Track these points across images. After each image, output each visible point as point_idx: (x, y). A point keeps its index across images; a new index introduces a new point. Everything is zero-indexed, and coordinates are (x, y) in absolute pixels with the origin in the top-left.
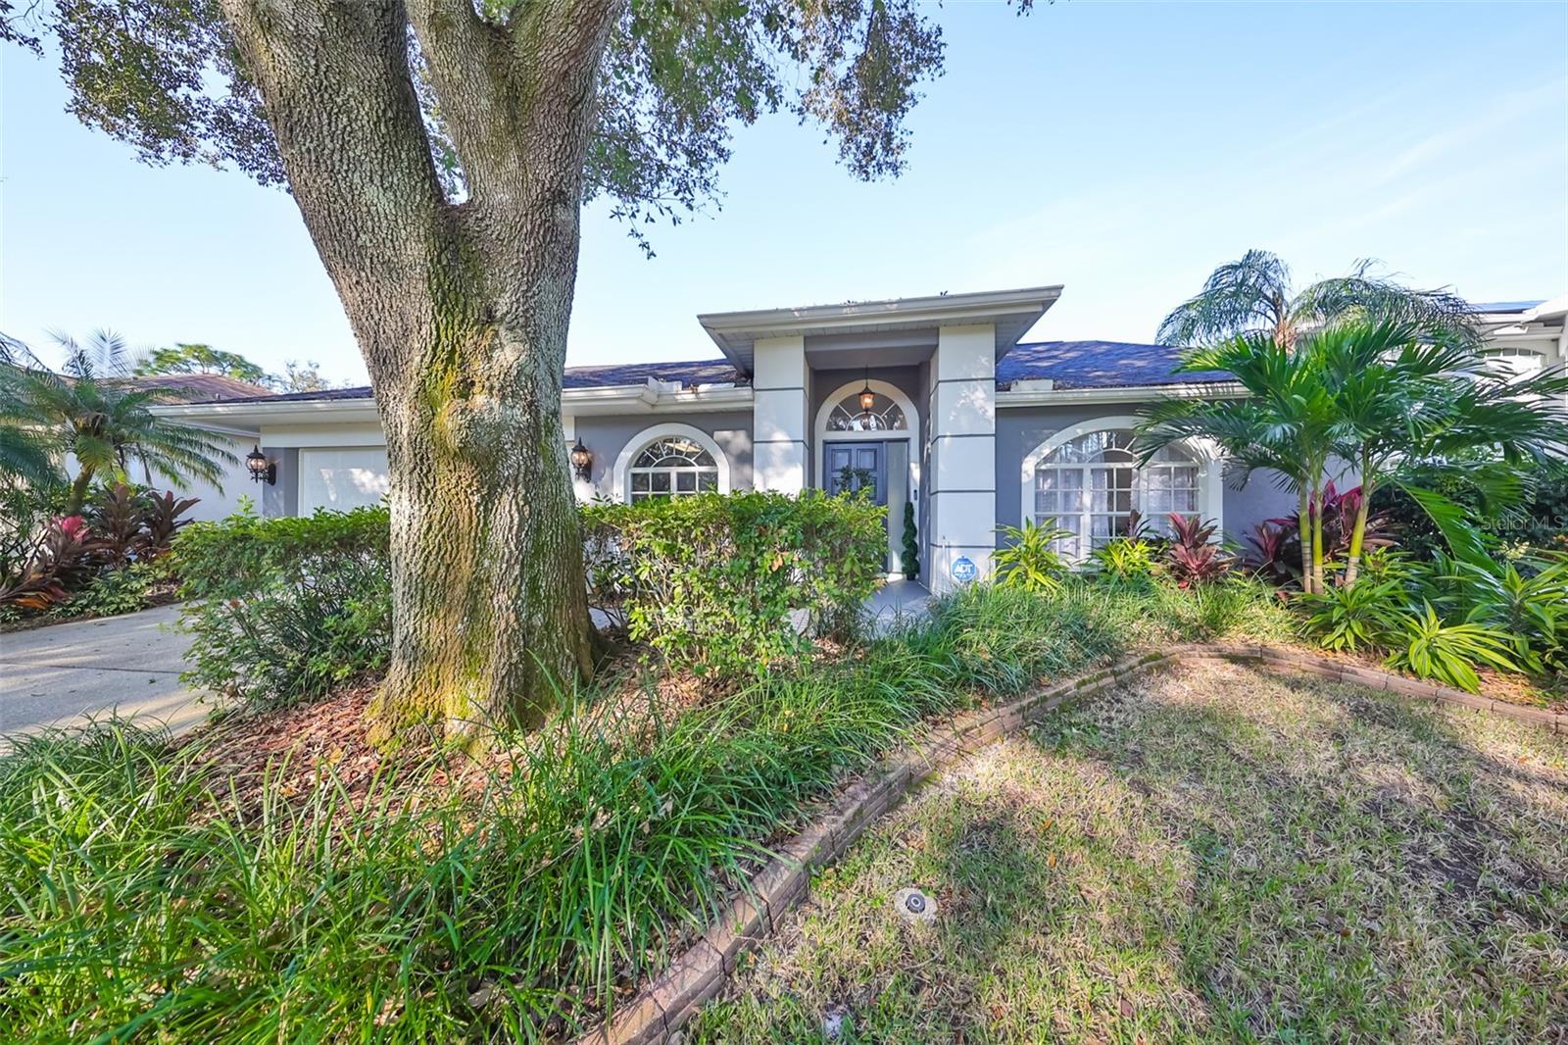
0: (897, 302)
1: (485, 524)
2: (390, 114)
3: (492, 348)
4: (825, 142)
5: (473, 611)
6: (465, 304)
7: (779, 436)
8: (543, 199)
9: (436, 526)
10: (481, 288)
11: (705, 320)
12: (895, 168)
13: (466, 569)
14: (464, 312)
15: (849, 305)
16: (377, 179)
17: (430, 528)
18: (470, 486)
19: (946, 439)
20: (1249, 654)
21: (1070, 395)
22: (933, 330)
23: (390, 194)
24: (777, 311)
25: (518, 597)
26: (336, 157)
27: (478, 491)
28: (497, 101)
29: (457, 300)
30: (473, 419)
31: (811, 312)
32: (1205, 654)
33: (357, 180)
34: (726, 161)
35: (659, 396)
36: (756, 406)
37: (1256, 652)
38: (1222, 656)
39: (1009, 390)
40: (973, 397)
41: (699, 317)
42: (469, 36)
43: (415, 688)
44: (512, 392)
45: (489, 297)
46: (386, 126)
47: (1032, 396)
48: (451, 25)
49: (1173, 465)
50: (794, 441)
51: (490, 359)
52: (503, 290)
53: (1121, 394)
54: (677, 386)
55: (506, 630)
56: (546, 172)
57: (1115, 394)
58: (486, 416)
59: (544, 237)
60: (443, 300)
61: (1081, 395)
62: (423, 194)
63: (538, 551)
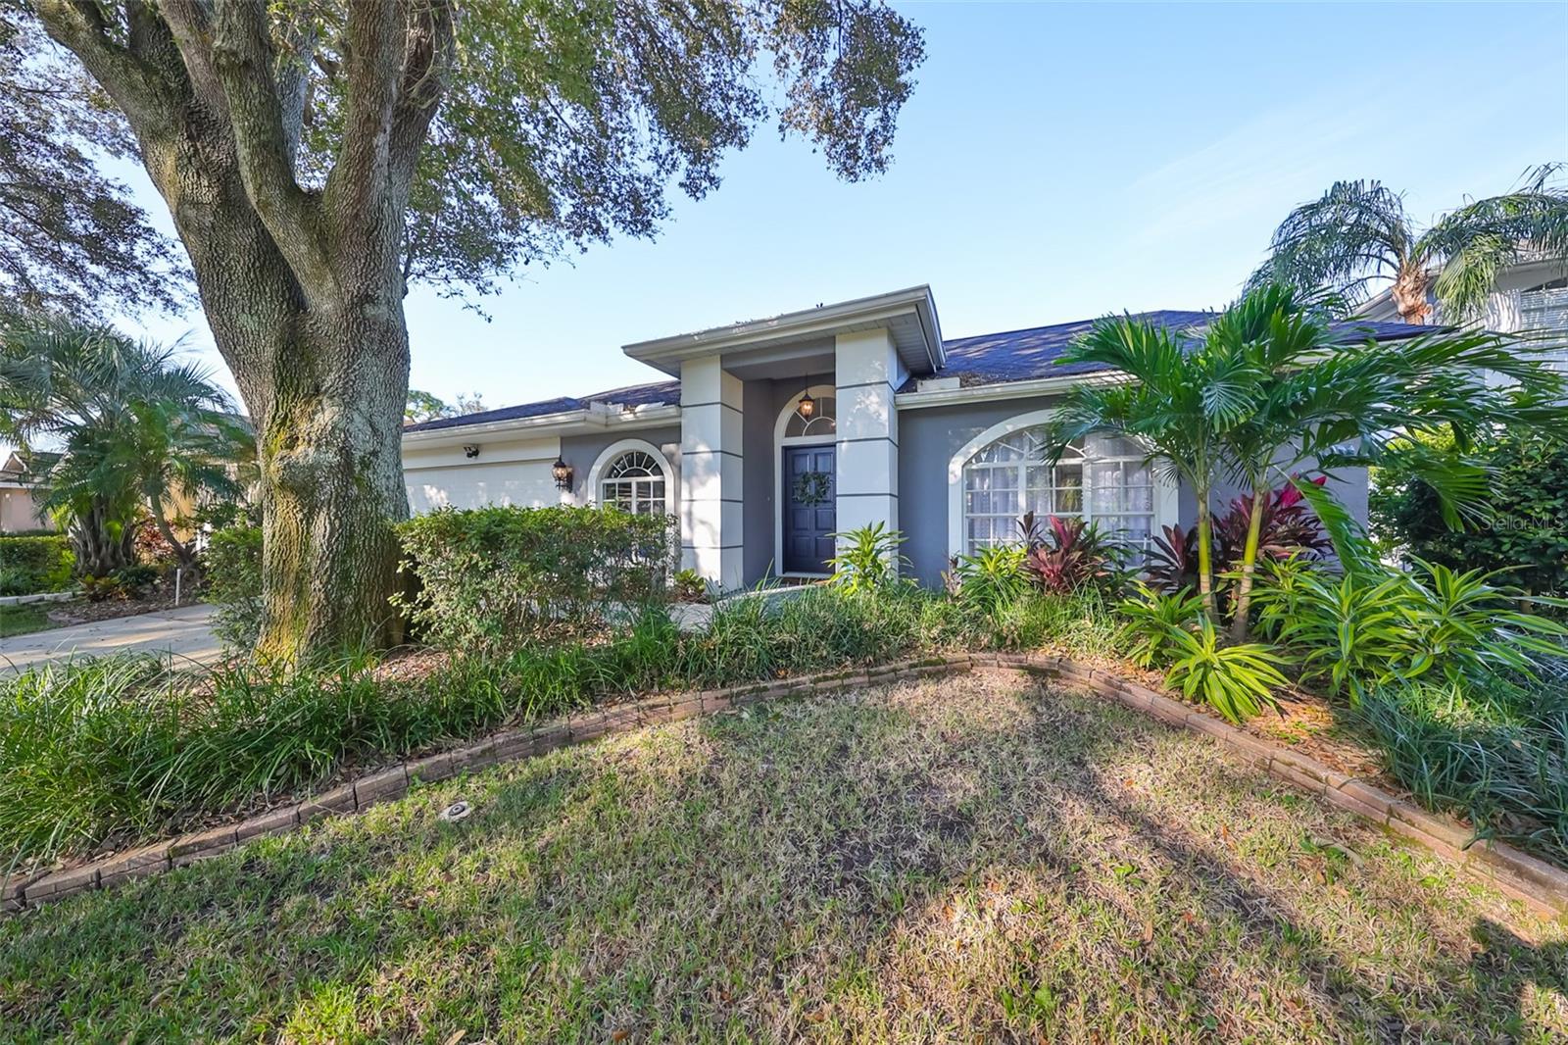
0: (777, 318)
1: (308, 533)
2: (257, 264)
3: (315, 413)
4: (814, 151)
5: (299, 593)
6: (298, 384)
7: (701, 448)
8: (353, 303)
9: (277, 535)
10: (312, 372)
11: (627, 350)
12: (880, 163)
13: (296, 563)
14: (297, 392)
15: (738, 326)
16: (246, 310)
17: (274, 536)
18: (295, 507)
19: (844, 444)
20: (1046, 666)
21: (980, 392)
22: (830, 340)
23: (255, 318)
24: (681, 337)
25: (328, 583)
26: (221, 300)
27: (301, 510)
28: (311, 245)
29: (292, 383)
30: (288, 464)
31: (708, 336)
32: (1004, 664)
33: (234, 313)
34: (717, 188)
35: (607, 417)
36: (684, 421)
37: (1054, 665)
38: (1022, 668)
39: (916, 391)
40: (868, 402)
41: (623, 348)
42: (284, 208)
43: (267, 641)
44: (327, 442)
45: (318, 377)
46: (255, 273)
47: (941, 396)
48: (271, 205)
49: (1122, 460)
50: (713, 452)
51: (312, 420)
52: (331, 370)
53: (1036, 386)
54: (620, 408)
55: (317, 605)
56: (354, 286)
57: (1030, 387)
58: (301, 460)
59: (358, 329)
60: (282, 385)
61: (991, 391)
62: (280, 312)
63: (350, 551)
